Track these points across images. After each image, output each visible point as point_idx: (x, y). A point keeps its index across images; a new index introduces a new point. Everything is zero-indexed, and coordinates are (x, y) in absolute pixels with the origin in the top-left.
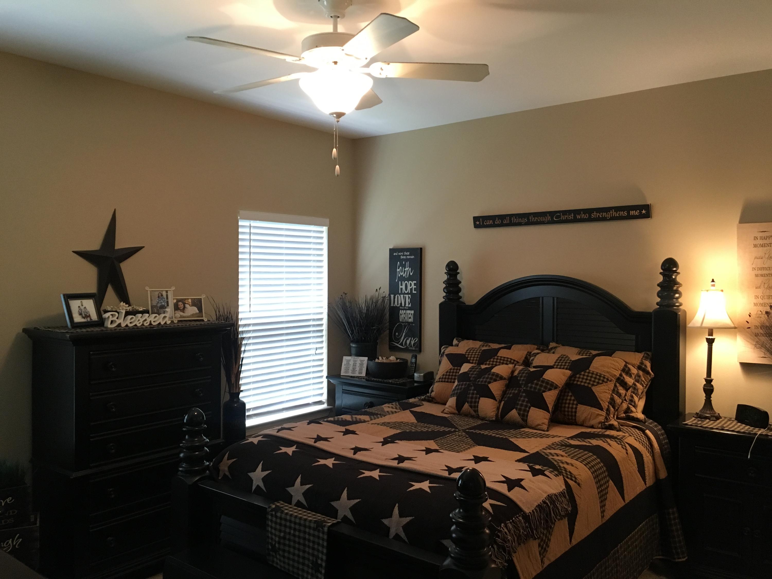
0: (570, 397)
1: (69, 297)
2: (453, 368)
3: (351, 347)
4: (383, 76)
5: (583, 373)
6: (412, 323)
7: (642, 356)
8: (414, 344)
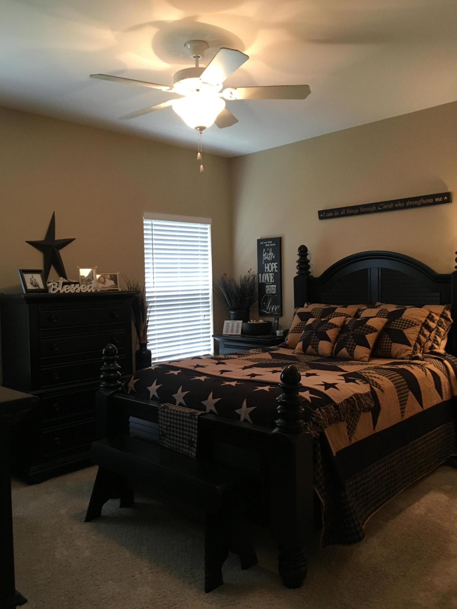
0: (387, 338)
1: (24, 272)
2: (302, 322)
3: (230, 313)
4: (233, 99)
5: (397, 320)
6: (275, 294)
7: (444, 307)
8: (277, 310)
